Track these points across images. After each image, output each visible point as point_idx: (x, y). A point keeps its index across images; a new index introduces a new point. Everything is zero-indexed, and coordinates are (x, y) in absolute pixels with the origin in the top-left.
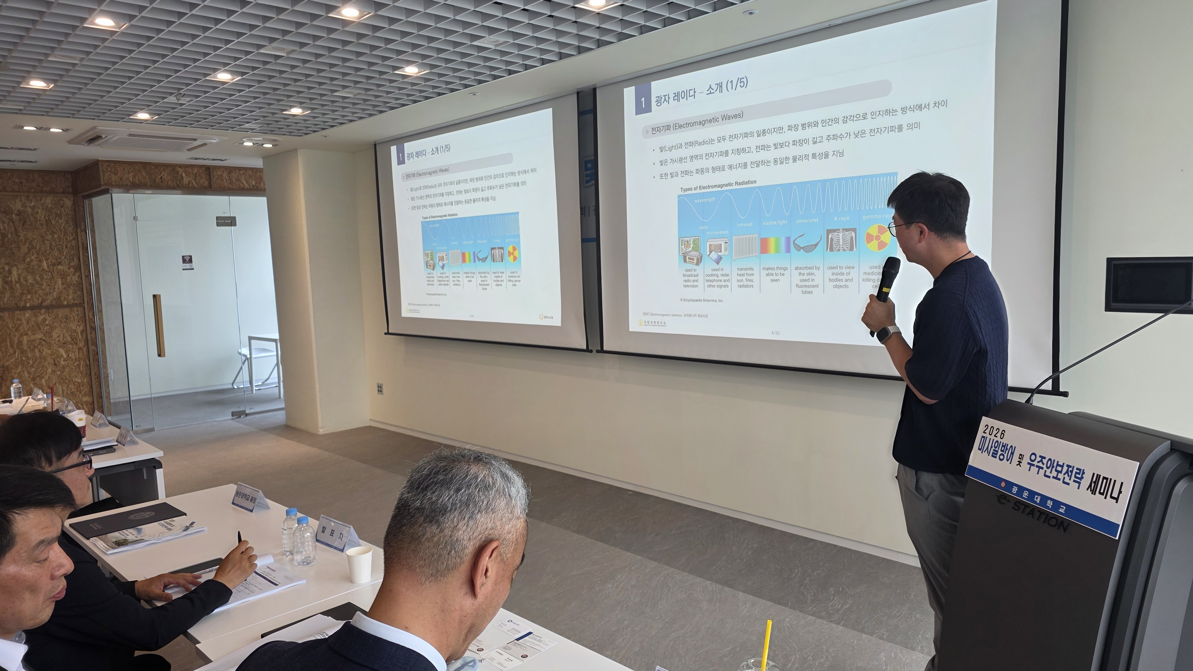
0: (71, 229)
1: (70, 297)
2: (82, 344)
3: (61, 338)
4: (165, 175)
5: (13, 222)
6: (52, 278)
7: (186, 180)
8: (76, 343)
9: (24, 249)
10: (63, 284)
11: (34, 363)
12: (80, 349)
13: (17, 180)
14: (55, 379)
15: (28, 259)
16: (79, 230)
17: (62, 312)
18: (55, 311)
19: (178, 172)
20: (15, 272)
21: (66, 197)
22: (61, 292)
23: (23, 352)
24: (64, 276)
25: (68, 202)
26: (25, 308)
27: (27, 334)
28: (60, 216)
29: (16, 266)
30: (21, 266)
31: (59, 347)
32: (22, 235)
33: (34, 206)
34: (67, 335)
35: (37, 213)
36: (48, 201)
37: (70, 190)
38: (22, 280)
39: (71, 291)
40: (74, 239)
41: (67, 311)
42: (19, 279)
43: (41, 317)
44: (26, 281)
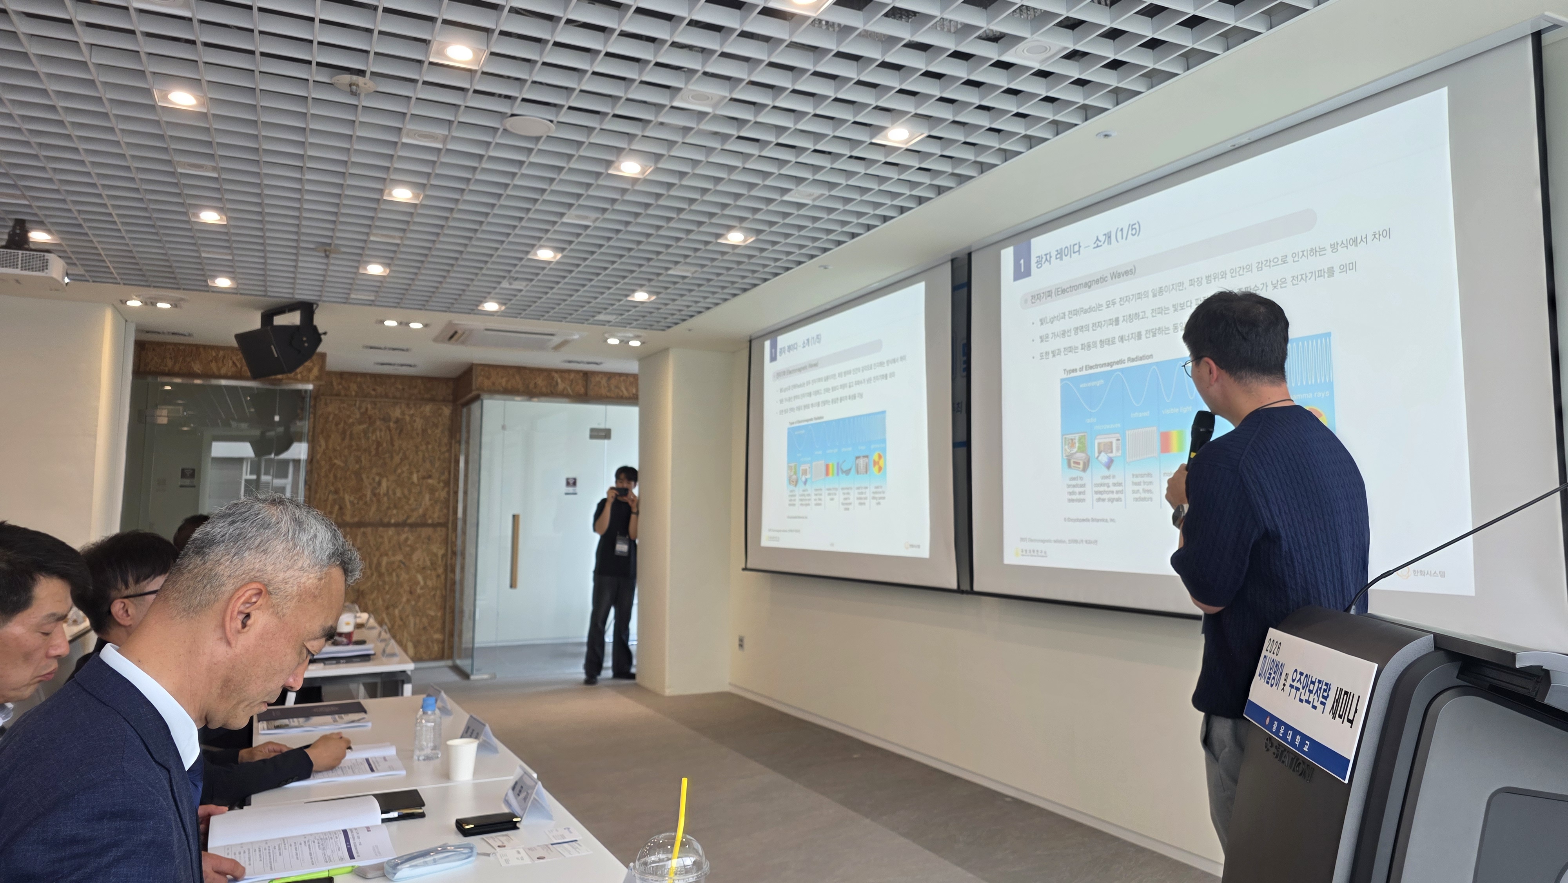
0: (445, 440)
1: (436, 515)
2: (440, 570)
3: (421, 563)
4: (540, 381)
5: (390, 430)
6: (420, 492)
7: (561, 386)
8: (435, 569)
9: (397, 459)
10: (430, 500)
11: (390, 589)
12: (438, 576)
13: (400, 387)
14: (408, 609)
15: (399, 471)
16: (453, 441)
17: (426, 532)
18: (419, 529)
19: (553, 378)
20: (384, 484)
21: (446, 406)
22: (427, 509)
23: (381, 575)
24: (432, 490)
25: (447, 411)
26: (388, 525)
27: (387, 555)
28: (436, 425)
29: (386, 477)
30: (392, 478)
31: (418, 572)
32: (397, 443)
33: (413, 415)
34: (427, 559)
35: (415, 421)
36: (428, 409)
37: (451, 398)
38: (390, 493)
39: (437, 508)
40: (448, 451)
41: (429, 531)
42: (388, 491)
43: (403, 537)
44: (394, 493)
